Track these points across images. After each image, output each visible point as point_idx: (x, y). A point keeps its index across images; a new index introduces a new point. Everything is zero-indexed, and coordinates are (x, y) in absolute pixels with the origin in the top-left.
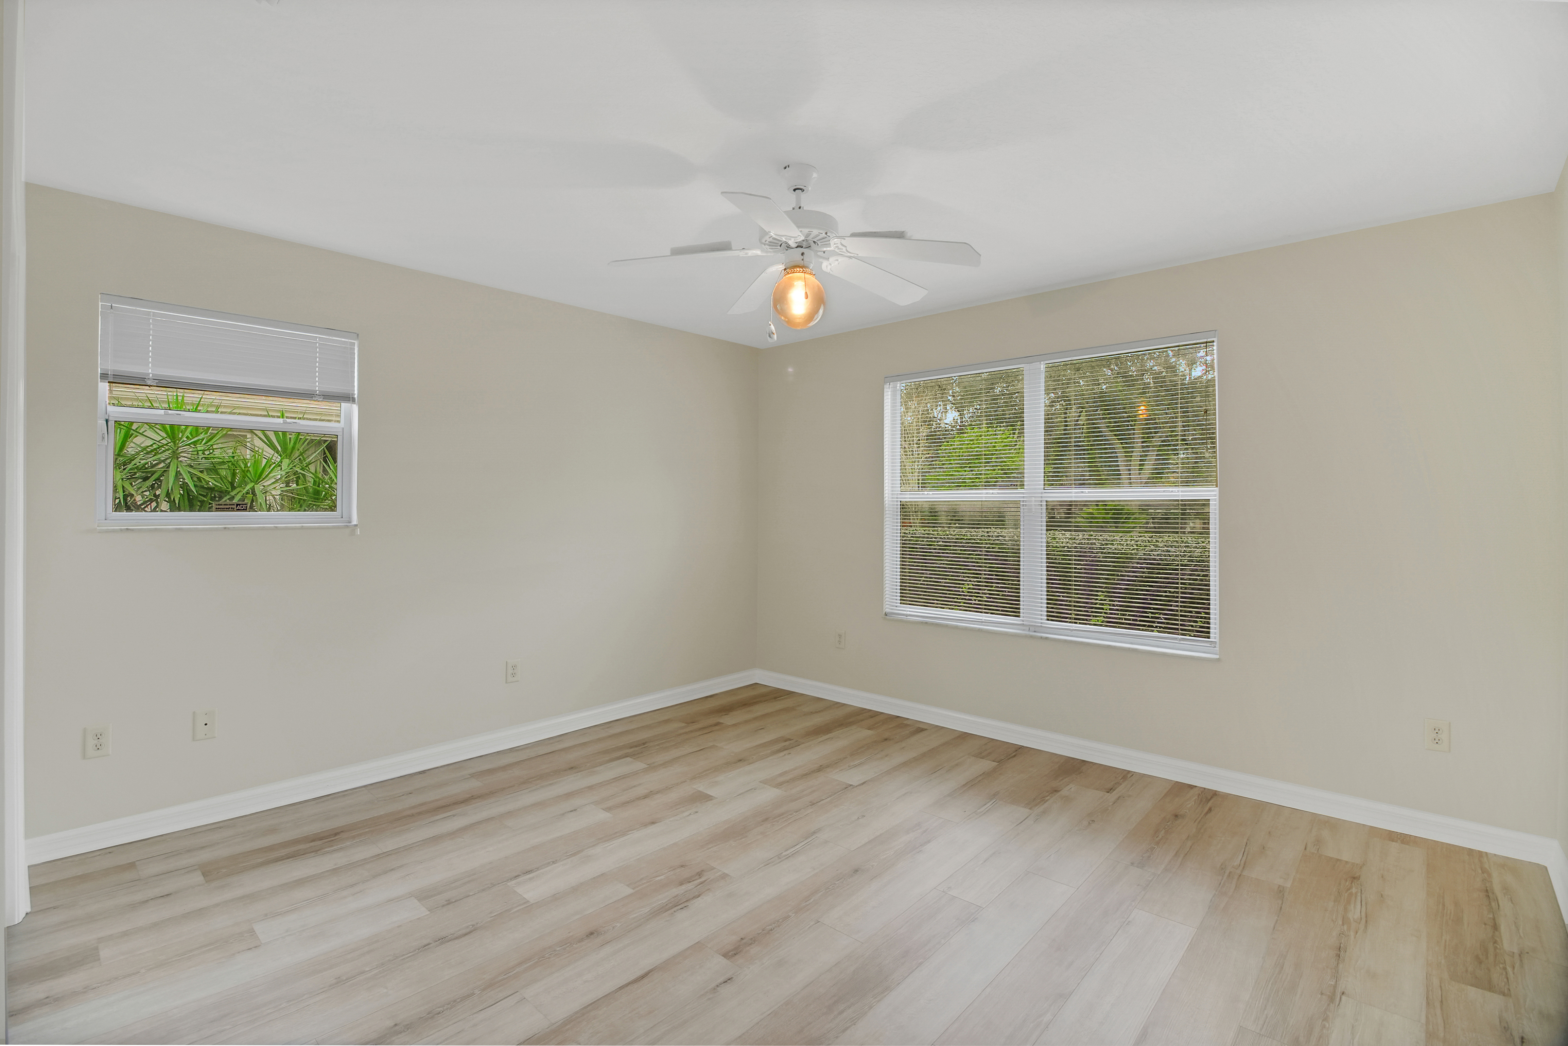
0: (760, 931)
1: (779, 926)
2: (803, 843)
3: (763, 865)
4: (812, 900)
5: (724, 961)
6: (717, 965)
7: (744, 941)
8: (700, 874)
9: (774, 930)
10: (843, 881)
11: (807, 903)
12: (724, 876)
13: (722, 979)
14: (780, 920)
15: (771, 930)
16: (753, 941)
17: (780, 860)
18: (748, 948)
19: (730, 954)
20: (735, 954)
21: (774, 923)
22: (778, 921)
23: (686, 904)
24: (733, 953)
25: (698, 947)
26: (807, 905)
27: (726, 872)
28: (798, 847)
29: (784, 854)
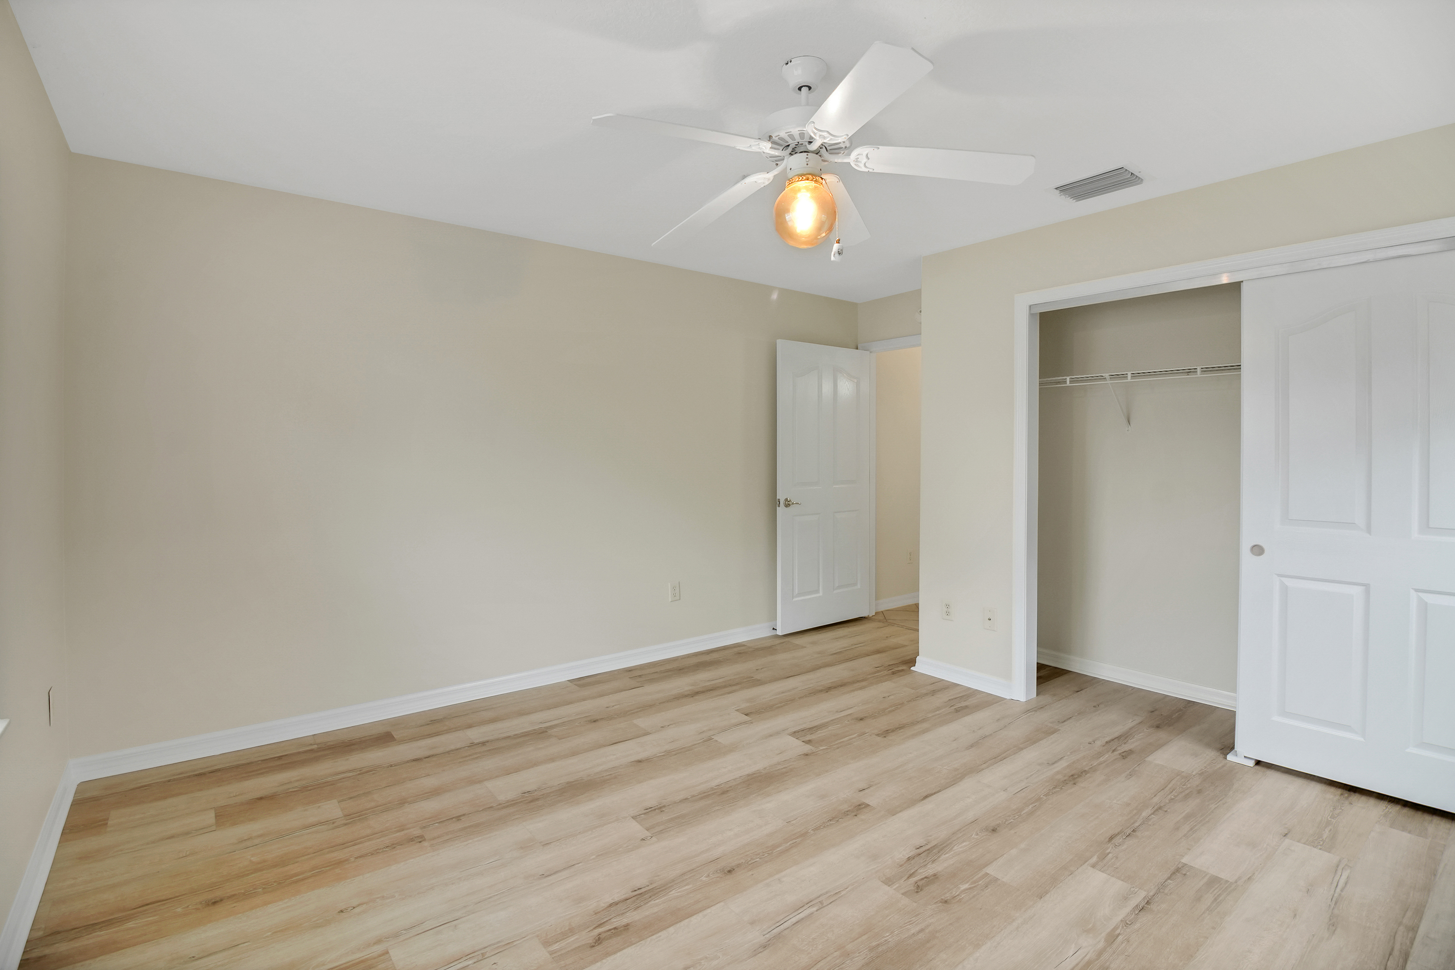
0: (840, 820)
1: (824, 823)
2: (786, 925)
3: (843, 893)
4: (789, 844)
5: (867, 801)
6: (873, 799)
7: (854, 814)
8: (918, 888)
9: (828, 819)
10: (750, 861)
11: (794, 841)
12: (888, 881)
13: (866, 791)
14: (822, 827)
15: (830, 820)
16: (846, 813)
17: (820, 899)
18: (850, 808)
19: (864, 806)
20: (860, 805)
21: (827, 825)
22: (825, 827)
23: (919, 851)
24: (860, 808)
25: (893, 812)
26: (794, 839)
27: (886, 888)
28: (794, 920)
29: (815, 909)
